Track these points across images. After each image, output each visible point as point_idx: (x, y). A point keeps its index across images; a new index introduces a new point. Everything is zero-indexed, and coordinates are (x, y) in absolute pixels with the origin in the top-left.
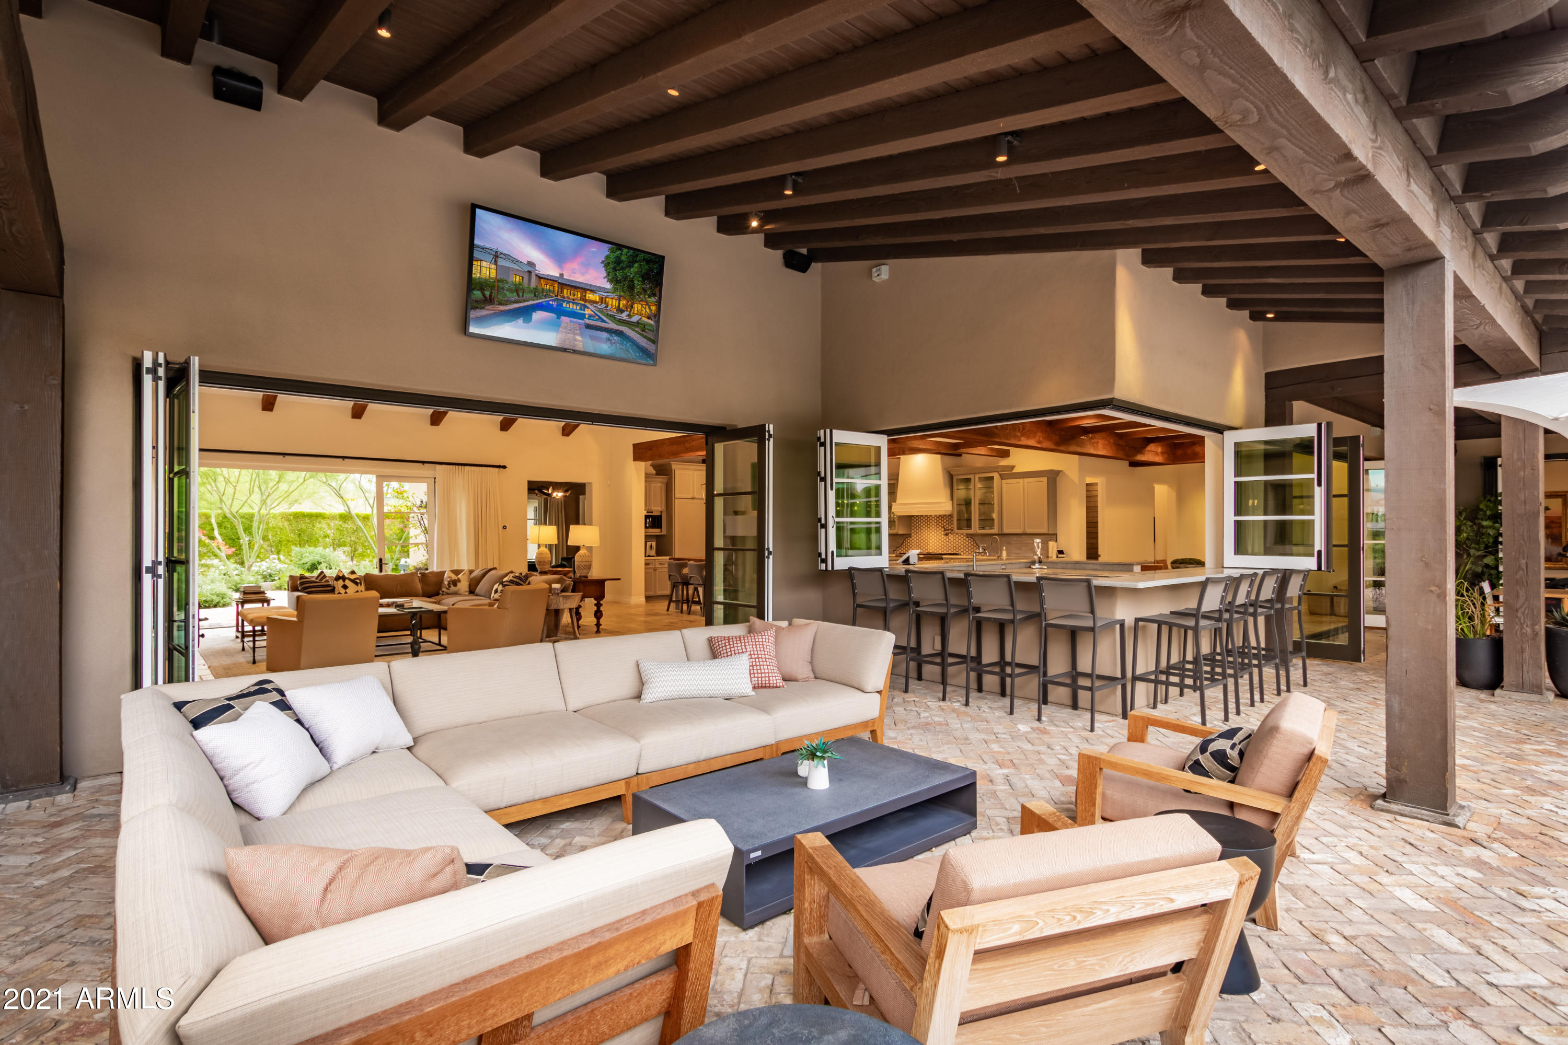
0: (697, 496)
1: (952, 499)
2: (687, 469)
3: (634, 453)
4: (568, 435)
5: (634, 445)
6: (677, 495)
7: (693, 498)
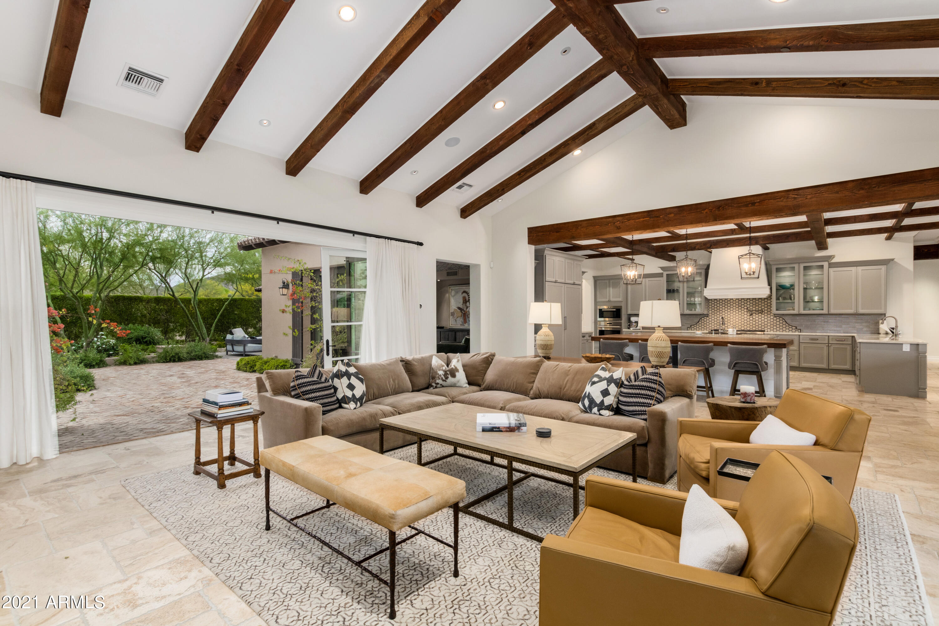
0: (559, 280)
1: (770, 284)
2: (554, 255)
3: (529, 236)
4: (465, 218)
5: (529, 229)
6: (547, 279)
7: (556, 282)
